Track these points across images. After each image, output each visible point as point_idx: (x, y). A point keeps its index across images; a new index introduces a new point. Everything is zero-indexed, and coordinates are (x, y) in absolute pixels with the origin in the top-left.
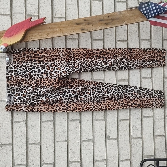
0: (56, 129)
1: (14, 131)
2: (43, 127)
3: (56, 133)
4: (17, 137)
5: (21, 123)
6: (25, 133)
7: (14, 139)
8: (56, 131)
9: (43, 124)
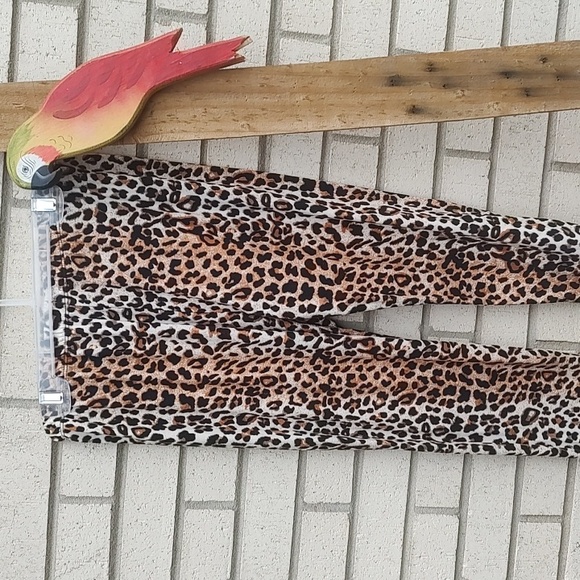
0: (244, 539)
1: (59, 539)
2: (187, 531)
3: (241, 557)
4: (70, 566)
5: (91, 507)
6: (107, 551)
7: (57, 573)
8: (242, 548)
9: (189, 515)
